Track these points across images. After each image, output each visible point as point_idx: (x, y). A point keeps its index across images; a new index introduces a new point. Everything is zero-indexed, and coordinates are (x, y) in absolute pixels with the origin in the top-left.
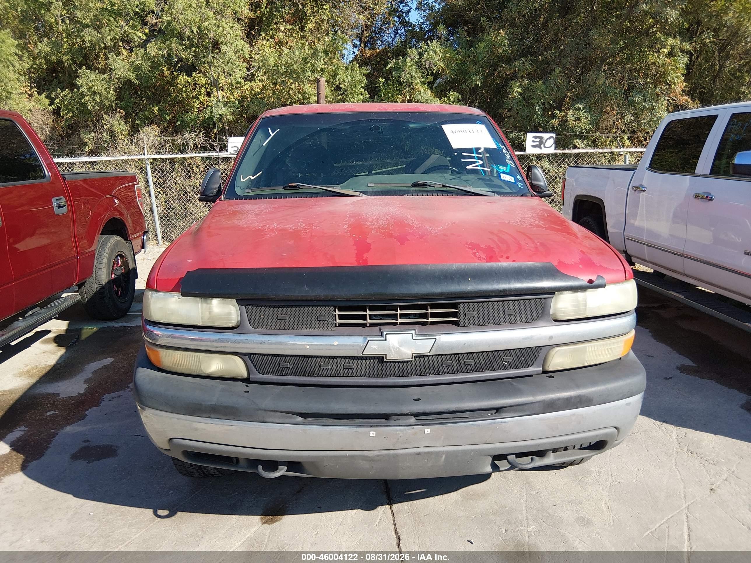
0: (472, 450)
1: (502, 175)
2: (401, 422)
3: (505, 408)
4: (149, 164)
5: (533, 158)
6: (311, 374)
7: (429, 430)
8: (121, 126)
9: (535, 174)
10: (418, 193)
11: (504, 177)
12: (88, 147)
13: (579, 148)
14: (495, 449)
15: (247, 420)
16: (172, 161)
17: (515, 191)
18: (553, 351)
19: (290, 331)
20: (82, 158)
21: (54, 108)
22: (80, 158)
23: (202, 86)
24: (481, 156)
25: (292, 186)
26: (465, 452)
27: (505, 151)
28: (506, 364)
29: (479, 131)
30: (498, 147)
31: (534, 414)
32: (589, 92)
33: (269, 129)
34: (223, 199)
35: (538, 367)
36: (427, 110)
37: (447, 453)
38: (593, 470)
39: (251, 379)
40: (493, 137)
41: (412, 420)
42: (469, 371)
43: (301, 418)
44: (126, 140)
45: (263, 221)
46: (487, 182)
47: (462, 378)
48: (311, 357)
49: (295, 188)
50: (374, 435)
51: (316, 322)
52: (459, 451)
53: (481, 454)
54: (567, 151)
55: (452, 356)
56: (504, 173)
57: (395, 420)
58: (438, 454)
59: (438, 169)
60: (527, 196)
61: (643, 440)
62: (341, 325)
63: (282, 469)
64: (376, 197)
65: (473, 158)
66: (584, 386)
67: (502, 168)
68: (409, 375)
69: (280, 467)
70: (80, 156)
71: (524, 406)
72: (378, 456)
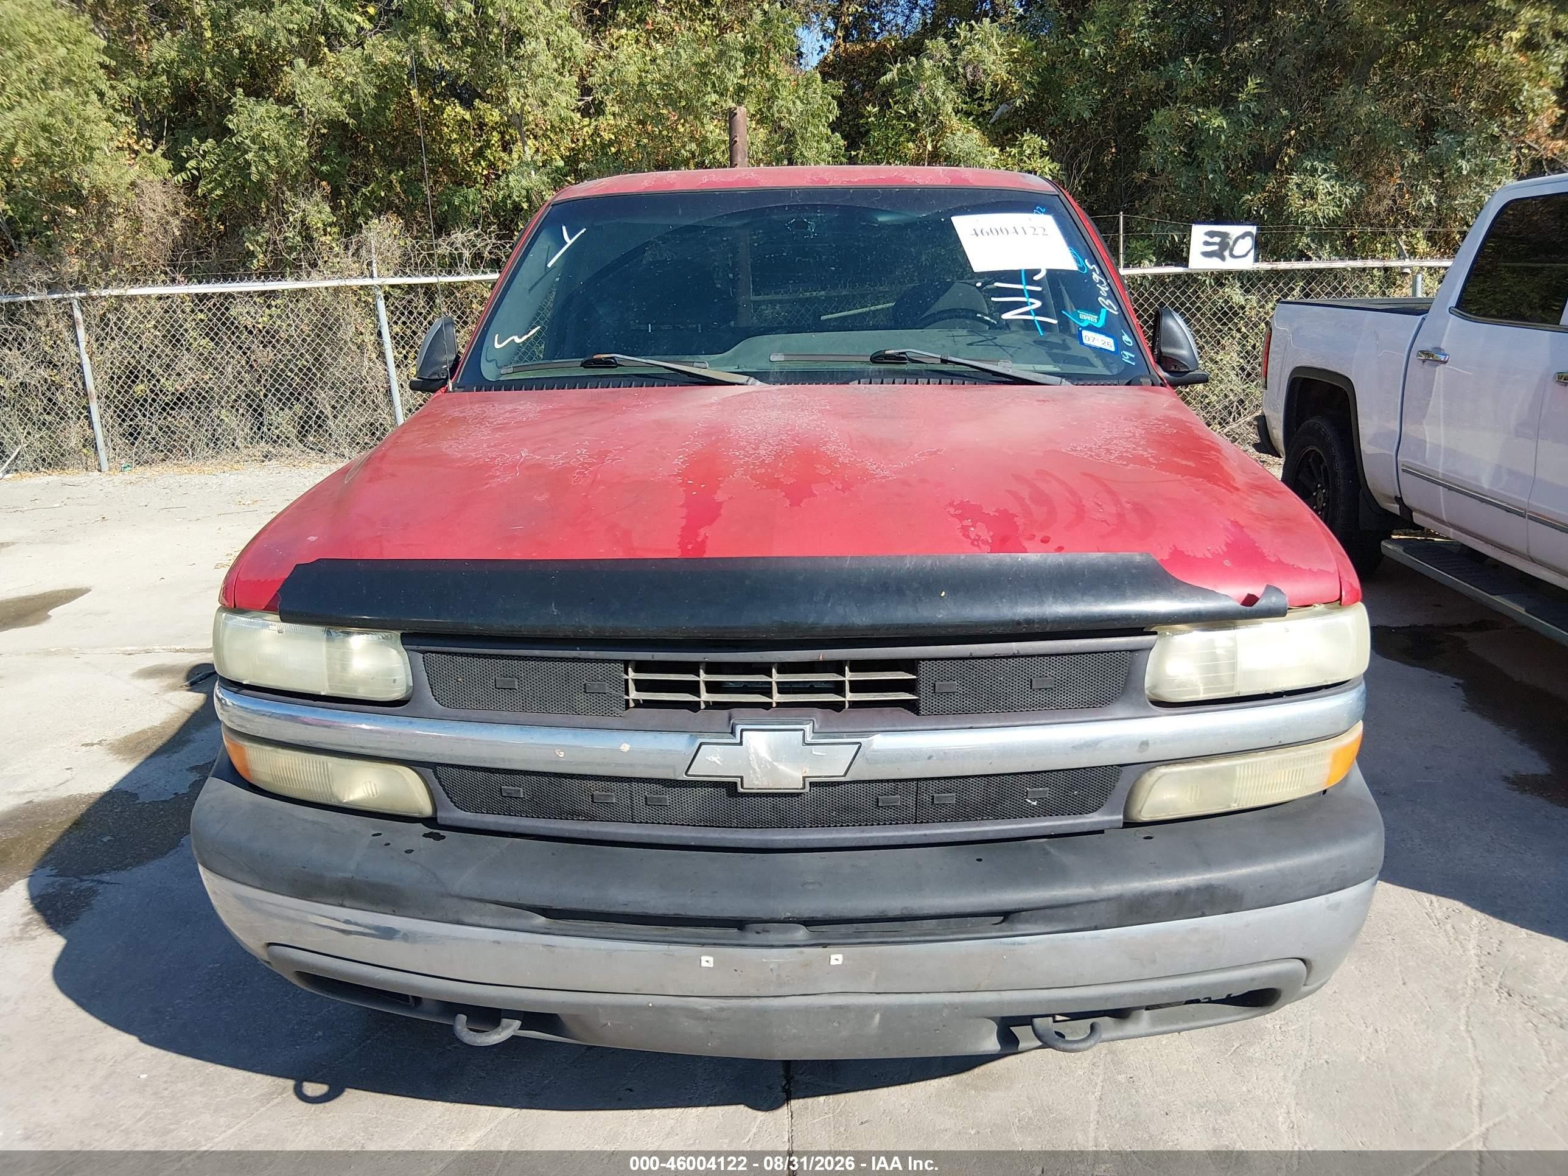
0: (945, 1006)
1: (1085, 333)
2: (771, 938)
3: (1024, 913)
4: (382, 296)
5: (1205, 281)
6: (573, 815)
7: (840, 957)
8: (323, 216)
9: (1169, 331)
10: (881, 378)
11: (1089, 338)
12: (258, 261)
13: (1309, 259)
14: (1001, 1004)
15: (422, 916)
16: (429, 291)
17: (1115, 372)
18: (1150, 775)
19: (522, 716)
20: (247, 284)
21: (186, 178)
22: (242, 284)
23: (493, 128)
24: (1039, 289)
25: (600, 360)
26: (929, 1010)
27: (1096, 277)
28: (1035, 803)
29: (1039, 231)
30: (1082, 268)
31: (1096, 928)
32: (1337, 132)
33: (564, 228)
34: (451, 389)
35: (1113, 813)
36: (920, 182)
37: (888, 1012)
38: (1269, 1026)
39: (438, 820)
40: (1070, 243)
41: (801, 933)
42: (944, 820)
43: (544, 918)
44: (334, 245)
45: (501, 445)
46: (1055, 351)
47: (925, 835)
48: (572, 776)
49: (608, 364)
50: (711, 965)
51: (583, 696)
52: (914, 1005)
53: (971, 1014)
54: (1282, 265)
55: (900, 785)
56: (1091, 328)
57: (758, 933)
58: (865, 1012)
59: (940, 319)
60: (1140, 384)
61: (1397, 954)
62: (638, 704)
63: (508, 1026)
64: (786, 386)
65: (1020, 293)
66: (1223, 862)
67: (1088, 318)
68: (800, 825)
69: (505, 1021)
70: (241, 280)
71: (1071, 909)
72: (722, 1009)
